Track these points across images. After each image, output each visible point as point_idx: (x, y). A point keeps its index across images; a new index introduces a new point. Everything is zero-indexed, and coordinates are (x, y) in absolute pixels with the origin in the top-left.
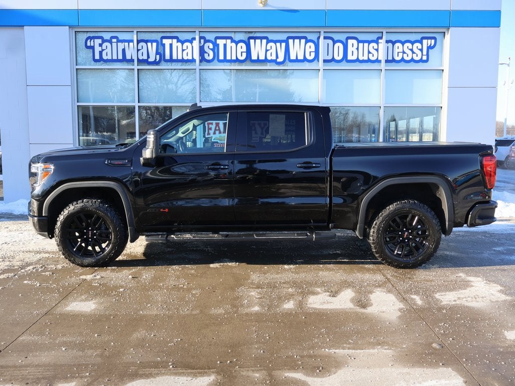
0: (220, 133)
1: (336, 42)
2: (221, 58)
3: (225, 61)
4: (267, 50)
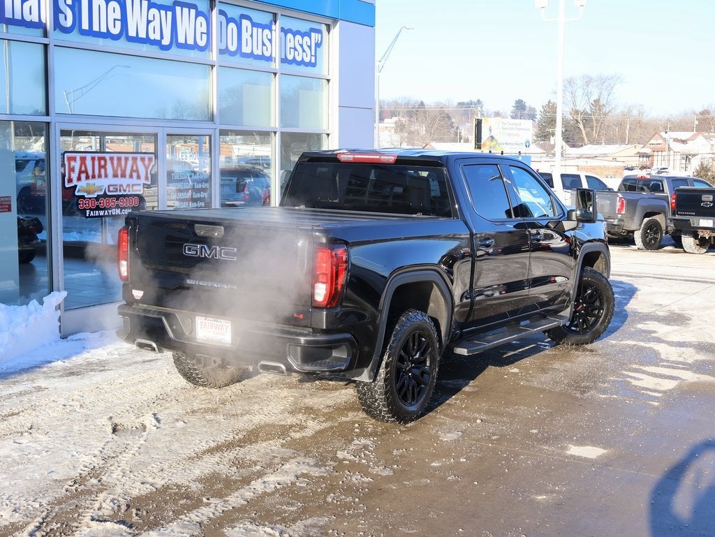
0: (87, 177)
1: (229, 20)
2: (85, 26)
3: (90, 32)
4: (149, 22)
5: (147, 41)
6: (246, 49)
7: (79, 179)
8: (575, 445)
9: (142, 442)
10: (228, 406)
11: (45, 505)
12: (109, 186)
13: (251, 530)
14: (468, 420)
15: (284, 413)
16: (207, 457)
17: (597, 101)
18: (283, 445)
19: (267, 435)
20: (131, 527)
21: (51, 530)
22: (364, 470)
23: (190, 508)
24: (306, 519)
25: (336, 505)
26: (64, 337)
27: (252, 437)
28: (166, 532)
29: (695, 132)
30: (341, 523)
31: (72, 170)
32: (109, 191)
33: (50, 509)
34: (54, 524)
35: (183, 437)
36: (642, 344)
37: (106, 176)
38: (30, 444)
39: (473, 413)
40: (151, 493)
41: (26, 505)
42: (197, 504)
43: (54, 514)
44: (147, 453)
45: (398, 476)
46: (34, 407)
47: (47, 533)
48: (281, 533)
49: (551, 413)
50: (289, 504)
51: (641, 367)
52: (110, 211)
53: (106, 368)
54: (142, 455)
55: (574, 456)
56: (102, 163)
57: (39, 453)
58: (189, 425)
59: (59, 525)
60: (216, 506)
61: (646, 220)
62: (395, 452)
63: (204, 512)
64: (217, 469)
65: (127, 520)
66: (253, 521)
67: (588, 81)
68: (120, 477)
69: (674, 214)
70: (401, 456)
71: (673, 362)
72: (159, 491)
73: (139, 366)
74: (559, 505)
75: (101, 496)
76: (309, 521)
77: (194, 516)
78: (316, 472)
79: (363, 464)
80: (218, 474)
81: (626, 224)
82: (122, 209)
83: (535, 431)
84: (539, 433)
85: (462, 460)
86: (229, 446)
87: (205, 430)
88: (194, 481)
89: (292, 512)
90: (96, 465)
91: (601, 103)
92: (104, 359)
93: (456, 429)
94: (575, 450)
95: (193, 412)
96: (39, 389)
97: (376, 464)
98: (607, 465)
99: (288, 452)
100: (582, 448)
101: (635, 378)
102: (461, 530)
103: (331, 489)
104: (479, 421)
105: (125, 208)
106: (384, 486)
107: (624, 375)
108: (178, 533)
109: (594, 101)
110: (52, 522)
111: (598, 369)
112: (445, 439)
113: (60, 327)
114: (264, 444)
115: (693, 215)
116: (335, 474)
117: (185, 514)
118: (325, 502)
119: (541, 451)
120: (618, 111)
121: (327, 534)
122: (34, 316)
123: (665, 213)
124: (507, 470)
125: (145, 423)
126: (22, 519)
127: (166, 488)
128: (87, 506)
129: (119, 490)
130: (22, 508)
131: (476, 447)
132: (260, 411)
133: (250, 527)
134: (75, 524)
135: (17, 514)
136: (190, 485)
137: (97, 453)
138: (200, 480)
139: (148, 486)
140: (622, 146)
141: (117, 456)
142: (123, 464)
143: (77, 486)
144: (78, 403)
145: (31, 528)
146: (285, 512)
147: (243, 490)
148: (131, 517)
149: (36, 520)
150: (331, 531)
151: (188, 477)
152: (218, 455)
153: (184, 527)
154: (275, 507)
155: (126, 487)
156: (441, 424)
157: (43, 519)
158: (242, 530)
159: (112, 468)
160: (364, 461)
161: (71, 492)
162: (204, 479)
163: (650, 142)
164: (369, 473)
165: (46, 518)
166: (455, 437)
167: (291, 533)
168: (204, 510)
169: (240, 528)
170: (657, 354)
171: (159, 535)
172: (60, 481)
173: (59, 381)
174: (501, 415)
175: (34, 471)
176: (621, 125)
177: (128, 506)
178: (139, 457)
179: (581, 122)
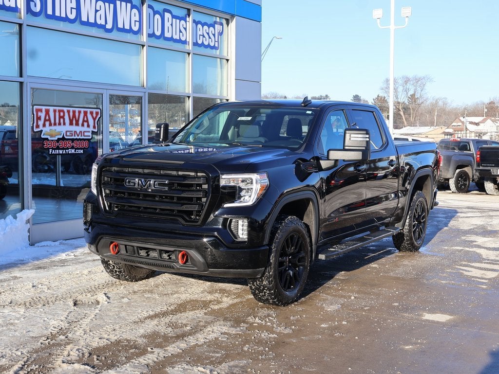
0: (50, 125)
1: (155, 13)
2: (50, 12)
3: (53, 17)
4: (96, 11)
5: (95, 25)
6: (168, 35)
7: (44, 125)
8: (428, 313)
9: (98, 312)
10: (161, 288)
11: (26, 353)
12: (66, 132)
13: (187, 369)
14: (345, 297)
15: (204, 293)
16: (148, 321)
17: (413, 96)
18: (205, 314)
19: (192, 307)
20: (93, 367)
21: (31, 370)
22: (270, 330)
23: (139, 355)
24: (229, 361)
25: (252, 353)
26: (32, 244)
27: (181, 308)
28: (122, 370)
29: (485, 117)
30: (257, 364)
31: (39, 118)
32: (66, 135)
33: (29, 356)
34: (34, 366)
35: (128, 309)
36: (467, 249)
37: (64, 124)
38: (11, 313)
39: (348, 293)
40: (107, 345)
41: (10, 353)
42: (143, 352)
43: (33, 359)
44: (102, 319)
45: (296, 334)
46: (12, 290)
47: (28, 372)
48: (211, 371)
49: (407, 292)
50: (215, 352)
51: (470, 264)
52: (67, 151)
53: (66, 264)
54: (98, 320)
55: (429, 320)
56: (62, 114)
57: (18, 319)
58: (132, 301)
59: (37, 366)
60: (159, 354)
61: (458, 171)
62: (292, 318)
63: (150, 357)
64: (157, 329)
65: (90, 363)
66: (188, 363)
67: (407, 81)
68: (82, 334)
69: (478, 166)
70: (297, 320)
71: (492, 260)
72: (114, 344)
73: (91, 263)
74: (423, 352)
75: (69, 347)
76: (232, 363)
77: (142, 360)
78: (233, 331)
79: (269, 326)
80: (158, 332)
81: (443, 174)
82: (76, 149)
83: (396, 304)
84: (399, 305)
85: (344, 323)
86: (164, 314)
87: (144, 304)
88: (140, 337)
89: (218, 357)
90: (63, 327)
91: (416, 97)
92: (64, 259)
93: (336, 303)
94: (428, 316)
95: (134, 292)
96: (15, 278)
97: (278, 325)
98: (454, 326)
99: (210, 318)
100: (433, 315)
101: (466, 271)
102: (350, 369)
103: (247, 342)
104: (353, 298)
105: (78, 149)
106: (287, 340)
107: (457, 268)
108: (131, 371)
109: (411, 95)
110: (32, 365)
111: (437, 264)
112: (329, 310)
113: (29, 236)
114: (191, 313)
115: (493, 166)
116: (248, 332)
117: (135, 359)
118: (242, 350)
119: (402, 317)
120: (428, 102)
121: (247, 372)
122: (10, 226)
123: (471, 166)
124: (379, 329)
125: (98, 299)
126: (7, 363)
127: (118, 342)
128: (58, 353)
129: (82, 343)
130: (8, 355)
131: (353, 314)
132: (186, 292)
133: (186, 367)
134: (50, 365)
135: (4, 359)
136: (137, 339)
137: (63, 318)
138: (144, 336)
139: (105, 340)
140: (432, 127)
141: (79, 321)
142: (84, 326)
143: (49, 340)
144: (45, 287)
145: (16, 368)
146: (213, 357)
147: (178, 343)
148: (94, 361)
149: (19, 363)
150: (249, 370)
151: (136, 334)
152: (157, 320)
153: (135, 367)
154: (204, 354)
155: (88, 341)
156: (324, 300)
157: (25, 362)
158: (180, 369)
159: (76, 329)
160: (269, 324)
161: (45, 344)
162: (147, 336)
163: (452, 125)
164: (274, 331)
165: (26, 362)
166: (337, 308)
167: (219, 371)
168: (150, 356)
169: (179, 368)
170: (479, 255)
171: (116, 372)
172: (36, 337)
173: (30, 273)
174: (369, 294)
175: (15, 331)
176: (431, 112)
177: (90, 354)
178: (95, 322)
179: (402, 110)
